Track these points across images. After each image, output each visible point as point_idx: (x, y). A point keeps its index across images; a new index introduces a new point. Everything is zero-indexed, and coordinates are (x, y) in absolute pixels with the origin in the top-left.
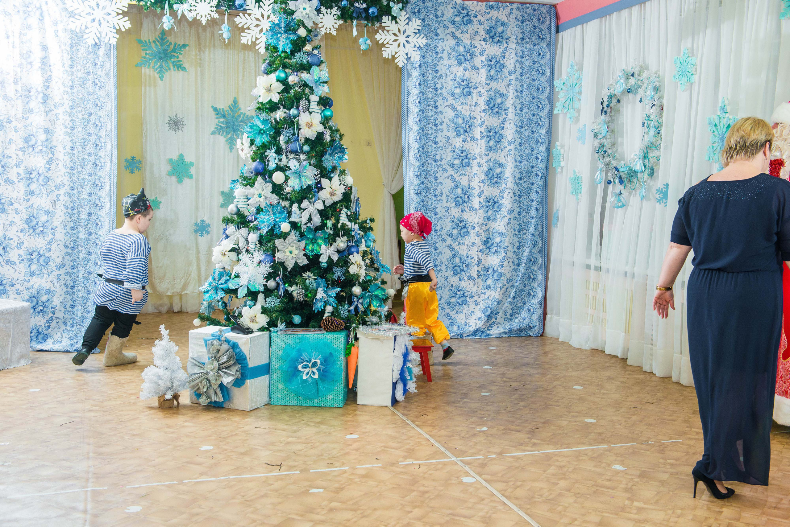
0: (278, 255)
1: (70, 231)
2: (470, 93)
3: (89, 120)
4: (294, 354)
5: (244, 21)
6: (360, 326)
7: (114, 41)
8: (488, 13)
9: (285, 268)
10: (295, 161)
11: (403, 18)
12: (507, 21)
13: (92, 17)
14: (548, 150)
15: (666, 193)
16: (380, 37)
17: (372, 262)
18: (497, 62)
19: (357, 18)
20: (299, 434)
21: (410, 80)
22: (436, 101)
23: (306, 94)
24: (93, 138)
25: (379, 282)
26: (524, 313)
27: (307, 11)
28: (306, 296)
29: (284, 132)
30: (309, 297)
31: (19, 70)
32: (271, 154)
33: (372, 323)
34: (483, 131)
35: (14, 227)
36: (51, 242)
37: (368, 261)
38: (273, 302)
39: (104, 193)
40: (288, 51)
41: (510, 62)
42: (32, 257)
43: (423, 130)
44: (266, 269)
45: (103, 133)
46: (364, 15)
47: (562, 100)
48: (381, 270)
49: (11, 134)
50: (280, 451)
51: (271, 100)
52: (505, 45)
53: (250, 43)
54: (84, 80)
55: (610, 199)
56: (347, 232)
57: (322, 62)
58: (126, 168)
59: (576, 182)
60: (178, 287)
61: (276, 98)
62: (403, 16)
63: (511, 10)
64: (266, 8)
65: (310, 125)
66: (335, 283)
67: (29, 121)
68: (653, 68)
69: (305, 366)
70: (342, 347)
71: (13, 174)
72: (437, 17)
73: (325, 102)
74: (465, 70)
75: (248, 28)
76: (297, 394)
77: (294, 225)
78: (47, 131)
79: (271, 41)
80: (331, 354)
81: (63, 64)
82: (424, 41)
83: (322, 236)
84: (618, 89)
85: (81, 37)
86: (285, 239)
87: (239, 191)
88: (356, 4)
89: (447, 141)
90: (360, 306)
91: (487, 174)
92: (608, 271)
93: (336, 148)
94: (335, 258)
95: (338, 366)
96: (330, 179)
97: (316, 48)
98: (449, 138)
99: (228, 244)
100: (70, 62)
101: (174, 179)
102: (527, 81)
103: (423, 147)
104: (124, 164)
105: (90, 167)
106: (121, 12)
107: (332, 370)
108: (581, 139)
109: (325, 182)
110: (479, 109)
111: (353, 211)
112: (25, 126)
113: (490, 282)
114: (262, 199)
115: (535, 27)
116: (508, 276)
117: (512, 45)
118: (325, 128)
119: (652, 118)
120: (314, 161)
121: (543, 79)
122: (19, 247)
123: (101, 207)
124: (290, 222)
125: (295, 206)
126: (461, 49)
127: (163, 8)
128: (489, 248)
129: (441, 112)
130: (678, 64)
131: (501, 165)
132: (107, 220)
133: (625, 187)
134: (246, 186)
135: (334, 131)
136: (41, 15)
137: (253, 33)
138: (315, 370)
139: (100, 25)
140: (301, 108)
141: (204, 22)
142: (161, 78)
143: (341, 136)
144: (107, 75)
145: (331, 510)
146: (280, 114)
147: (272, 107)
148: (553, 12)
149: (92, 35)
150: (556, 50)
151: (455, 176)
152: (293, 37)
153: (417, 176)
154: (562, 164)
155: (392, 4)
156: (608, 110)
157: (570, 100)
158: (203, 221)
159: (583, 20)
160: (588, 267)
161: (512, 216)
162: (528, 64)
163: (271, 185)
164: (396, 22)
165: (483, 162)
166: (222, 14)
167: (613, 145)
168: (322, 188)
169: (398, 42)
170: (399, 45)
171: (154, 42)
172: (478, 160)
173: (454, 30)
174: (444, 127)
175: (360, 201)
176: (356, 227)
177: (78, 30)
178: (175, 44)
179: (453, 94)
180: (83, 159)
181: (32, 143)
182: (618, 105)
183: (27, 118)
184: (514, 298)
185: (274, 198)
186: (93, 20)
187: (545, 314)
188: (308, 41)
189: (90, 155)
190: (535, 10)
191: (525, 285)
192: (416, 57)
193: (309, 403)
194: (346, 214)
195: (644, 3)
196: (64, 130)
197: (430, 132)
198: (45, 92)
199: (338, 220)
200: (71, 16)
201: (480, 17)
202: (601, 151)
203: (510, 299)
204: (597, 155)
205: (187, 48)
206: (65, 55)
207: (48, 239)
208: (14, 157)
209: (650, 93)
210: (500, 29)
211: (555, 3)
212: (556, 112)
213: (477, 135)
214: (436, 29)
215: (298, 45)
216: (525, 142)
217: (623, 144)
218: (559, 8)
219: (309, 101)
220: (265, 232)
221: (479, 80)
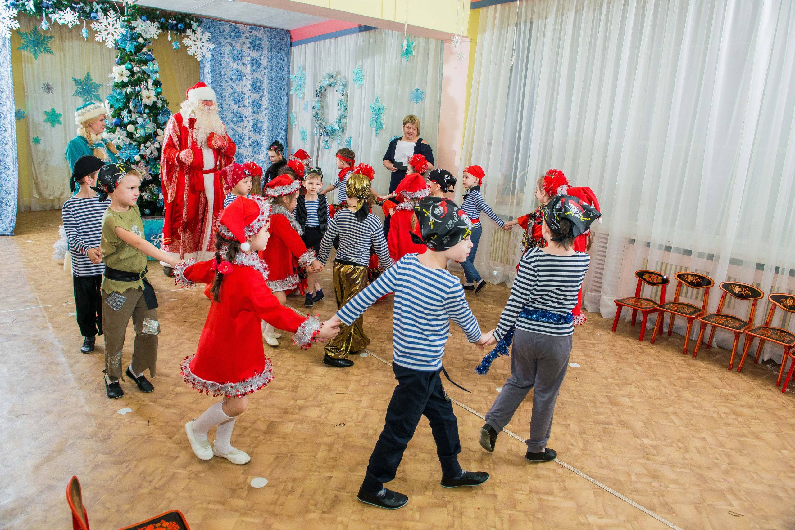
2: (241, 79)
5: (97, 27)
7: (8, 36)
8: (251, 32)
10: (141, 119)
12: (262, 38)
14: (288, 114)
15: (351, 141)
16: (185, 42)
18: (257, 61)
19: (171, 30)
21: (205, 69)
22: (221, 82)
23: (145, 78)
27: (144, 28)
28: (152, 198)
29: (132, 101)
30: (154, 199)
32: (125, 113)
34: (250, 102)
39: (8, 134)
40: (132, 51)
41: (264, 62)
46: (175, 28)
47: (295, 87)
51: (122, 81)
52: (261, 52)
53: (101, 41)
55: (322, 144)
57: (154, 59)
59: (304, 133)
60: (57, 194)
61: (126, 80)
62: (199, 30)
63: (264, 31)
64: (112, 19)
65: (148, 97)
68: (343, 74)
69: (155, 238)
72: (220, 32)
73: (157, 84)
74: (238, 65)
75: (100, 31)
77: (143, 157)
79: (121, 45)
82: (213, 46)
84: (325, 83)
86: (137, 165)
88: (170, 21)
89: (229, 106)
91: (253, 127)
93: (165, 111)
96: (163, 129)
97: (149, 50)
101: (49, 124)
102: (274, 74)
106: (12, 17)
108: (306, 109)
109: (159, 131)
110: (247, 89)
114: (120, 141)
115: (278, 43)
117: (265, 52)
118: (158, 99)
119: (342, 101)
120: (151, 118)
121: (284, 73)
123: (6, 144)
124: (140, 155)
125: (142, 146)
126: (235, 52)
127: (42, 16)
129: (225, 89)
130: (355, 74)
131: (261, 122)
132: (11, 152)
133: (330, 137)
134: (109, 132)
135: (164, 101)
137: (103, 35)
140: (142, 86)
141: (70, 26)
142: (36, 58)
143: (168, 104)
144: (5, 57)
145: (184, 308)
146: (129, 90)
147: (124, 85)
148: (288, 35)
150: (290, 57)
151: (234, 128)
152: (135, 43)
154: (296, 123)
155: (192, 22)
156: (320, 95)
157: (299, 87)
159: (305, 42)
162: (275, 64)
163: (126, 133)
164: (195, 34)
165: (250, 120)
166: (82, 22)
167: (323, 114)
168: (157, 135)
169: (197, 46)
170: (197, 48)
171: (29, 34)
172: (248, 118)
173: (231, 41)
174: (227, 98)
178: (45, 36)
179: (231, 79)
182: (325, 92)
185: (129, 140)
188: (145, 46)
192: (208, 55)
201: (246, 34)
202: (316, 117)
204: (314, 119)
205: (53, 39)
209: (341, 87)
210: (258, 42)
211: (289, 29)
212: (291, 93)
213: (247, 104)
214: (220, 39)
215: (139, 48)
216: (274, 109)
217: (328, 114)
218: (291, 32)
219: (147, 83)
220: (124, 161)
221: (246, 71)
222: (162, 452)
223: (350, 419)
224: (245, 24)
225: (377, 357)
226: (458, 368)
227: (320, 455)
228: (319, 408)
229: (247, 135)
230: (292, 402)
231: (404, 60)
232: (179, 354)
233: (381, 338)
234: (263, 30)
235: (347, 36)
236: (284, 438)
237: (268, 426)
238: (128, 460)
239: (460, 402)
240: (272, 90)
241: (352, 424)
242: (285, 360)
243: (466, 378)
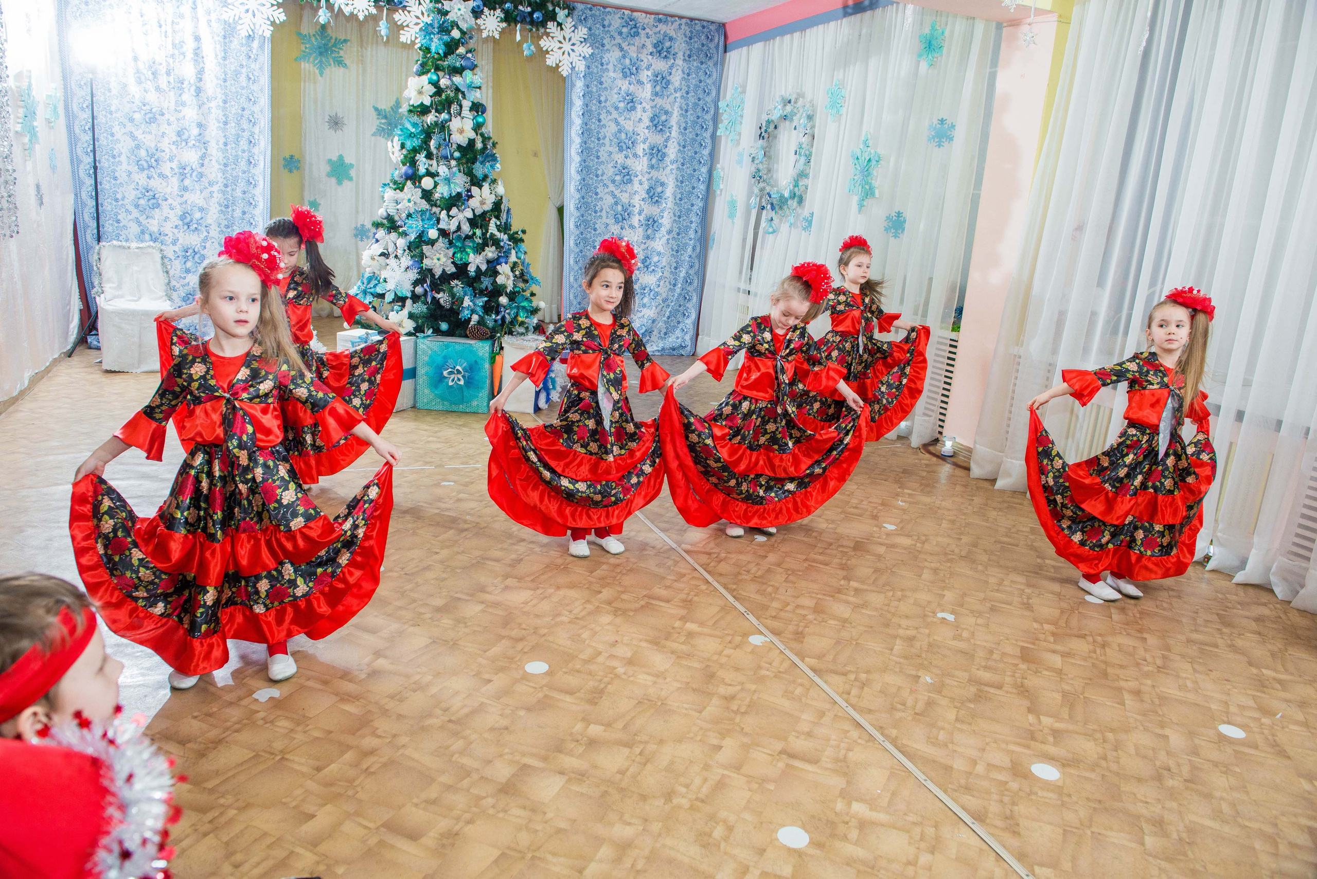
0: (425, 261)
1: (225, 230)
2: (633, 109)
3: (242, 116)
4: (439, 360)
5: (403, 18)
6: (506, 336)
7: (268, 34)
8: (657, 27)
9: (433, 275)
10: (445, 167)
11: (569, 25)
12: (675, 36)
13: (246, 7)
15: (812, 221)
16: (544, 43)
17: (522, 274)
18: (663, 78)
19: (521, 22)
20: (439, 434)
21: (574, 90)
22: (599, 114)
23: (458, 99)
24: (246, 134)
25: (527, 294)
26: (678, 333)
27: (462, 13)
28: (453, 303)
29: (434, 137)
30: (456, 305)
31: (171, 60)
32: (421, 158)
33: (518, 333)
34: (646, 148)
35: (168, 222)
36: (206, 239)
37: (517, 273)
38: (420, 308)
39: (258, 191)
40: (441, 52)
41: (676, 79)
42: (188, 254)
43: (585, 143)
44: (413, 275)
45: (256, 130)
46: (528, 19)
47: (726, 122)
48: (531, 282)
49: (164, 127)
50: (419, 448)
51: (422, 104)
52: (672, 61)
53: (409, 42)
54: (237, 74)
55: (763, 224)
56: (496, 243)
57: (476, 66)
58: (285, 166)
59: (733, 205)
61: (427, 101)
62: (569, 23)
63: (680, 25)
65: (461, 131)
66: (482, 293)
67: (181, 115)
68: (809, 97)
69: (451, 373)
70: (487, 355)
71: (166, 168)
72: (604, 26)
73: (477, 108)
74: (630, 84)
75: (407, 26)
76: (443, 398)
77: (443, 233)
78: (200, 125)
79: (425, 41)
80: (476, 361)
81: (216, 55)
82: (590, 51)
83: (471, 244)
84: (775, 115)
85: (235, 28)
86: (433, 246)
87: (389, 194)
88: (520, 8)
89: (609, 156)
90: (507, 316)
91: (648, 192)
92: (756, 295)
93: (487, 156)
94: (484, 267)
95: (482, 374)
96: (480, 187)
97: (469, 51)
98: (611, 153)
99: (378, 249)
100: (223, 54)
101: (334, 180)
102: (692, 100)
103: (585, 161)
104: (283, 162)
105: (243, 164)
106: (275, 3)
107: (477, 378)
108: (740, 162)
110: (642, 125)
111: (503, 221)
112: (178, 120)
113: (646, 300)
114: (411, 205)
115: (703, 45)
116: (664, 296)
117: (679, 62)
118: (477, 134)
119: (803, 146)
120: (464, 168)
121: (708, 99)
122: (174, 243)
123: (255, 206)
124: (439, 229)
125: (444, 214)
126: (627, 61)
128: (647, 267)
129: (604, 126)
130: (830, 95)
131: (663, 184)
133: (777, 213)
134: (395, 190)
135: (485, 139)
136: (194, 3)
137: (412, 32)
138: (460, 376)
139: (254, 16)
140: (452, 113)
141: (361, 17)
142: (321, 74)
143: (494, 145)
144: (261, 69)
145: (459, 500)
146: (430, 118)
147: (423, 110)
148: (722, 31)
149: (245, 27)
150: (723, 70)
151: (616, 192)
152: (446, 38)
153: (578, 190)
154: (722, 186)
155: (557, 9)
156: (766, 136)
157: (732, 123)
158: (363, 225)
159: (749, 41)
160: (739, 290)
161: (671, 236)
162: (694, 82)
163: (421, 190)
164: (562, 29)
165: (644, 179)
166: (380, 9)
167: (769, 171)
169: (562, 50)
170: (563, 53)
171: (314, 36)
172: (640, 177)
173: (620, 41)
174: (607, 141)
175: (512, 212)
176: (506, 237)
177: (231, 21)
178: (336, 39)
179: (617, 108)
180: (237, 156)
181: (185, 137)
182: (776, 132)
183: (180, 112)
184: (669, 318)
185: (424, 205)
186: (247, 11)
187: (697, 335)
188: (463, 44)
189: (244, 151)
190: (703, 27)
191: (680, 306)
192: (581, 66)
193: (455, 408)
194: (497, 226)
195: (805, 30)
196: (217, 125)
197: (592, 146)
198: (198, 85)
199: (487, 231)
200: (225, 6)
201: (648, 30)
202: (757, 176)
203: (665, 319)
204: (753, 180)
205: (348, 43)
206: (218, 46)
207: (202, 237)
208: (167, 151)
209: (803, 121)
210: (668, 44)
211: (724, 21)
212: (718, 134)
213: (640, 152)
214: (602, 39)
215: (451, 47)
216: (688, 161)
217: (777, 171)
218: (727, 27)
219: (461, 106)
220: (413, 238)
221: (644, 95)
222: (288, 800)
223: (683, 790)
224: (647, 13)
225: (782, 647)
226: (952, 699)
227: (593, 868)
228: (626, 751)
229: (637, 206)
230: (579, 727)
231: (924, 66)
232: (411, 590)
233: (803, 607)
234: (679, 22)
235: (821, 27)
236: (533, 811)
237: (513, 776)
238: (222, 805)
239: (940, 786)
240: (685, 129)
241: (685, 802)
242: (598, 628)
243: (965, 727)
